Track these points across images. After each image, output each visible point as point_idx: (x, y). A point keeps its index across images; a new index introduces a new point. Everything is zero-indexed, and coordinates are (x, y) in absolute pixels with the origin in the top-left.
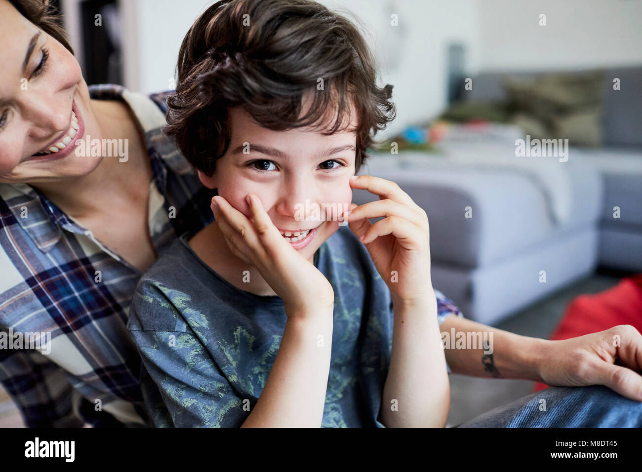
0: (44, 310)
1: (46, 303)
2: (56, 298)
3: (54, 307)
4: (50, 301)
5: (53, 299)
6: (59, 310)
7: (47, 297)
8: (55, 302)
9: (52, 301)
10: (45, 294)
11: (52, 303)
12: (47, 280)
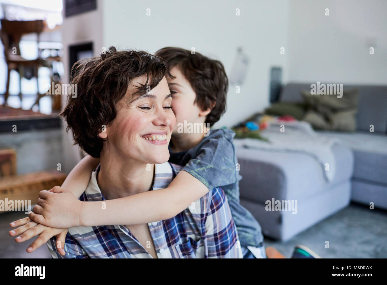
0: (100, 244)
1: (101, 242)
2: (106, 240)
3: (105, 244)
4: (103, 241)
5: (104, 240)
6: (106, 246)
7: (102, 240)
8: (105, 242)
9: (104, 241)
10: (101, 238)
11: (104, 242)
12: (103, 231)
